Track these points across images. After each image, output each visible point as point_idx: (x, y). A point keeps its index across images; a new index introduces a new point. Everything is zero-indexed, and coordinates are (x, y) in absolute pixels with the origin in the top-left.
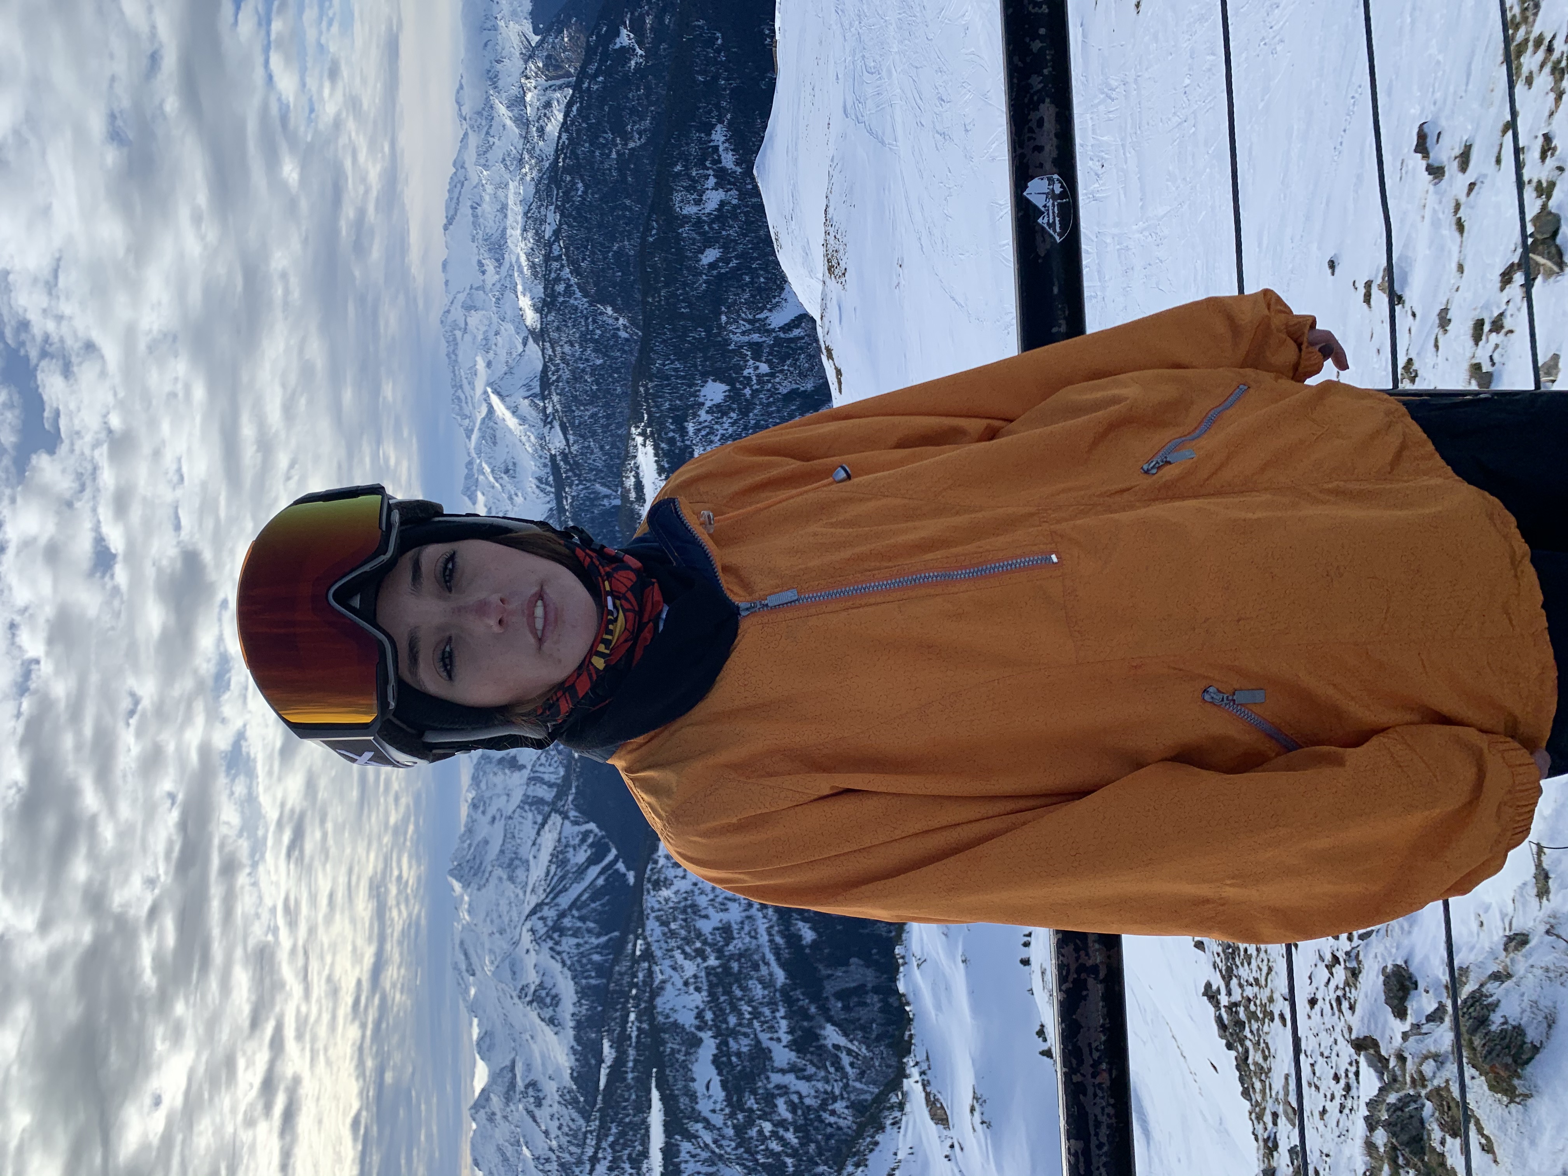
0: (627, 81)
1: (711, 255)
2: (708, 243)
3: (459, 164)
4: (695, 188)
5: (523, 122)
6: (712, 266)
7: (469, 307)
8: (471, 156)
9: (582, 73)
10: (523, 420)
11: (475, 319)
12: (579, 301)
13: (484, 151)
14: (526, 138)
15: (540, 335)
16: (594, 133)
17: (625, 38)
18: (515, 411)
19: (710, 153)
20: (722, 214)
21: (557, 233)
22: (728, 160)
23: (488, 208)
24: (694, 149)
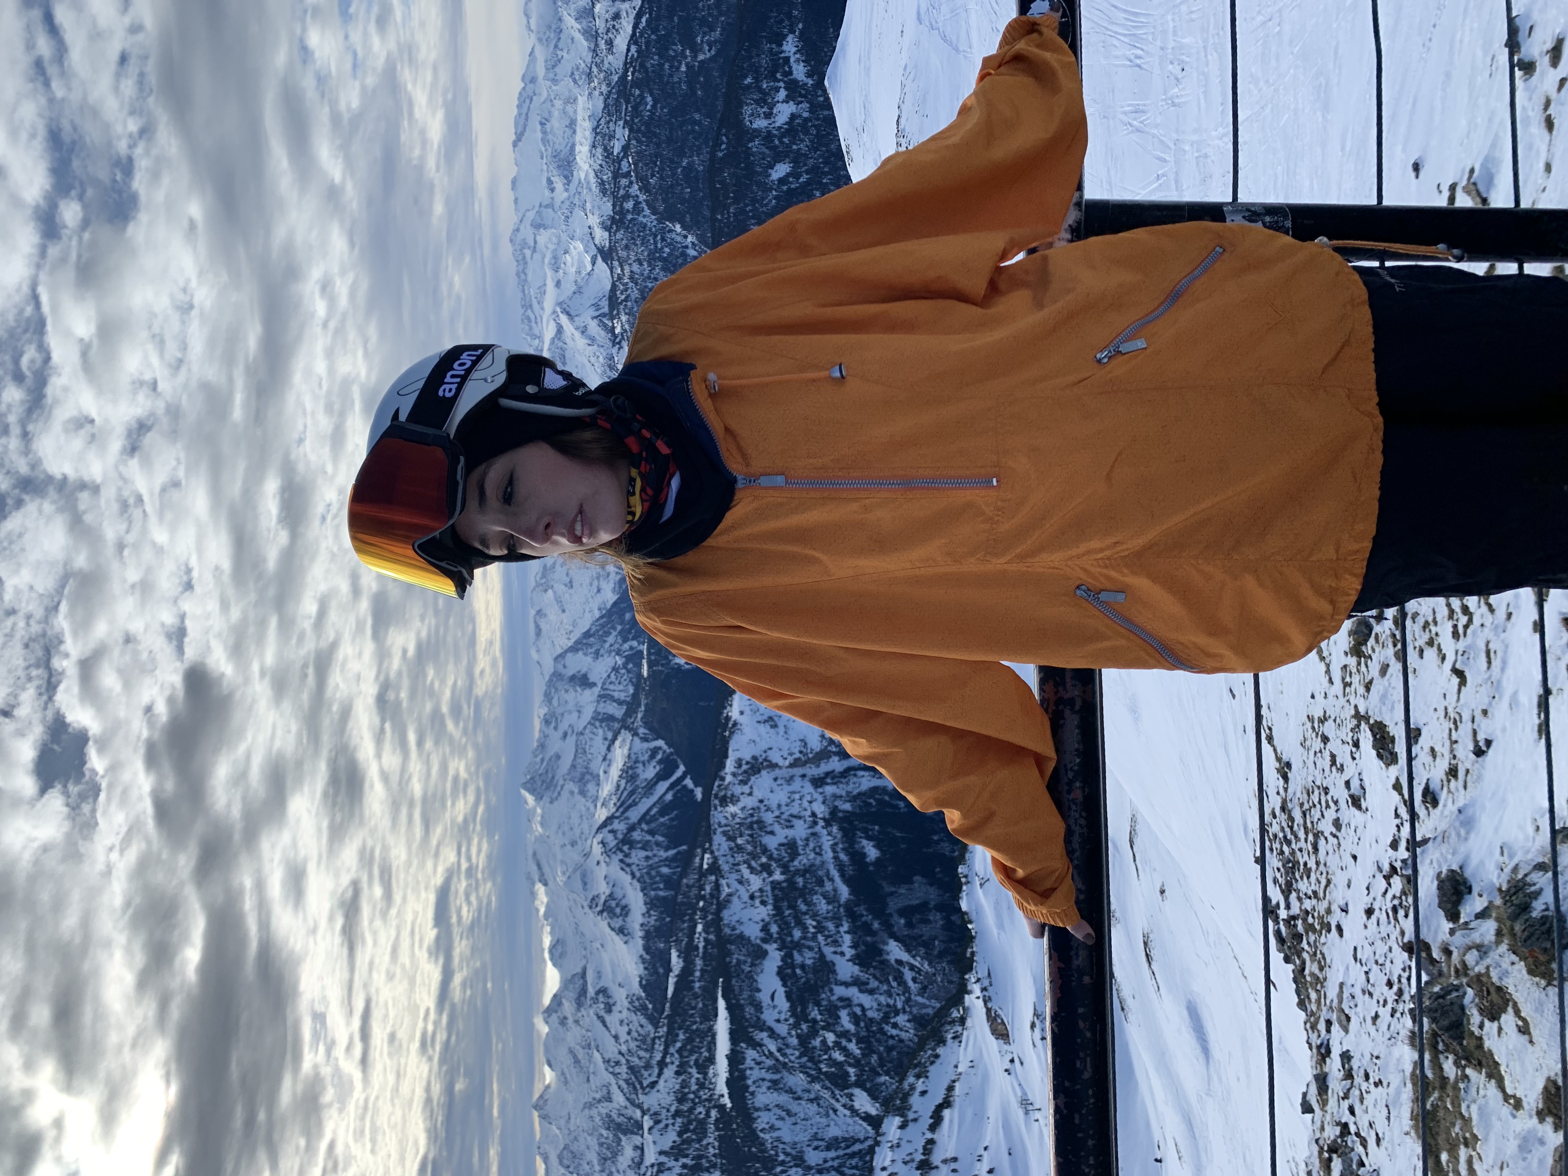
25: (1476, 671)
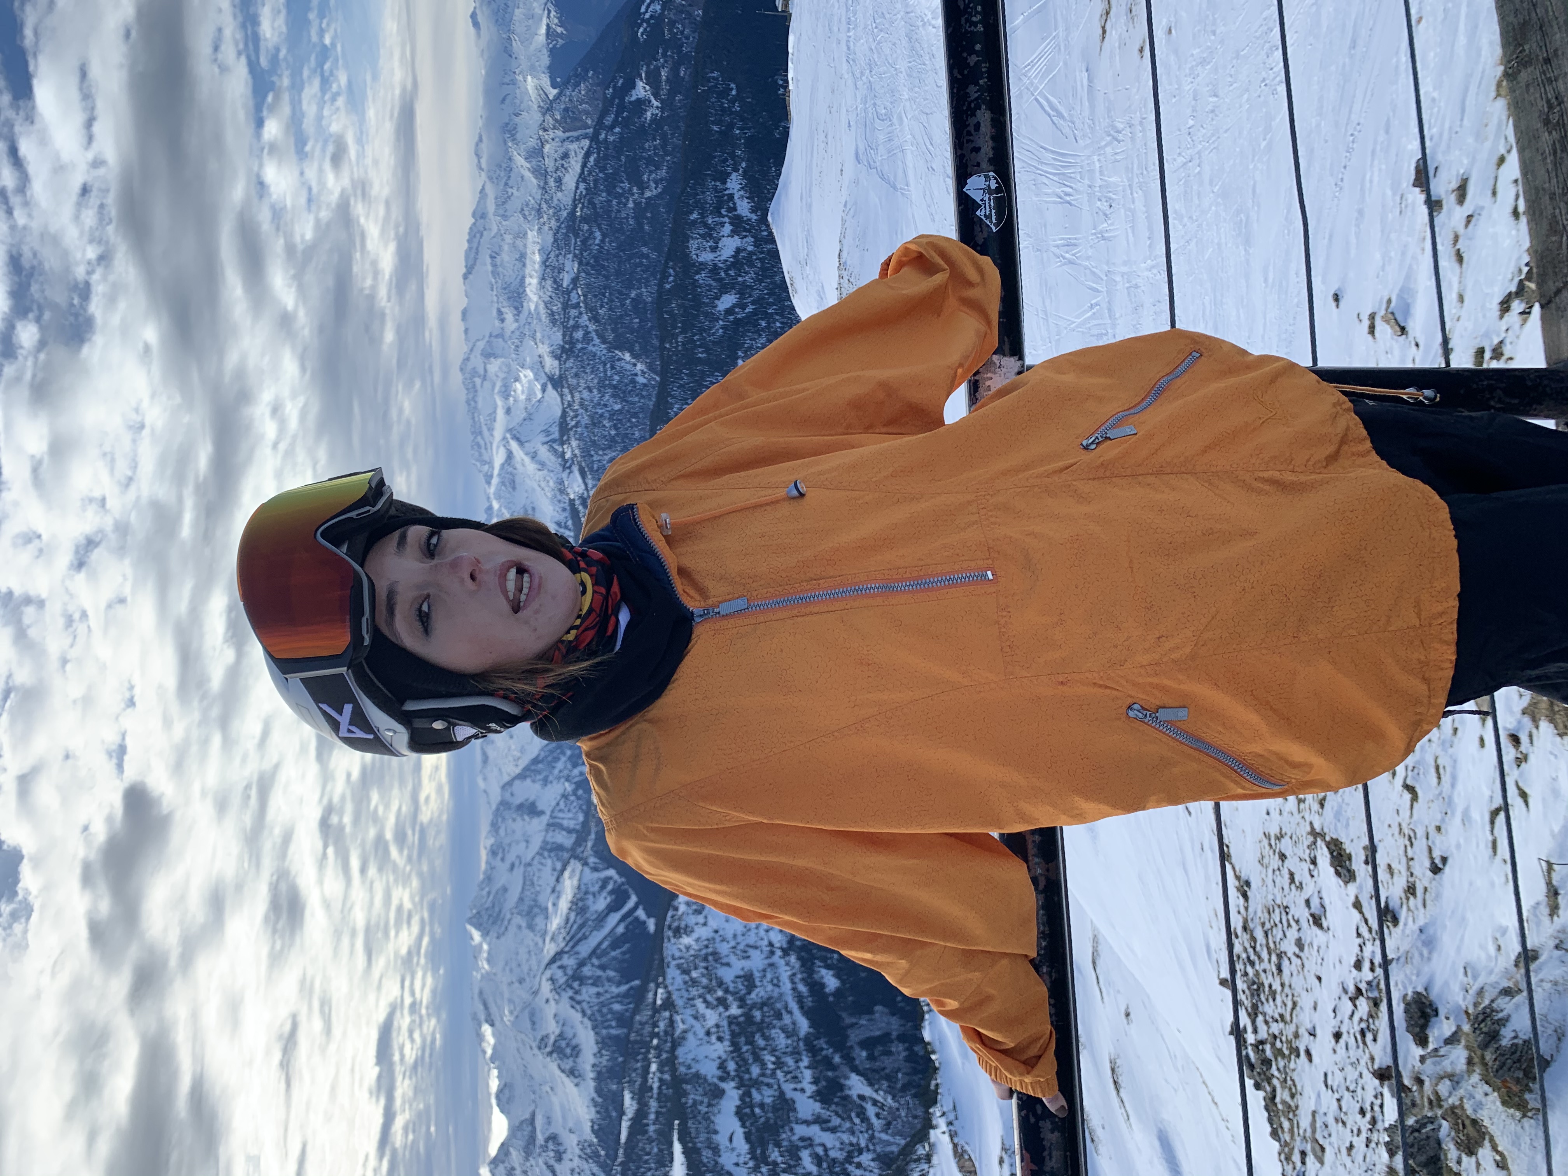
0: (643, 132)
1: (727, 301)
2: (724, 289)
3: (479, 215)
4: (711, 235)
5: (541, 173)
6: (729, 311)
7: (488, 355)
8: (491, 207)
9: (599, 125)
10: (542, 465)
11: (494, 366)
12: (598, 347)
13: (503, 201)
14: (544, 189)
15: (557, 382)
16: (611, 182)
17: (641, 90)
18: (534, 456)
19: (725, 201)
20: (738, 262)
21: (575, 281)
22: (744, 207)
23: (506, 257)
24: (709, 197)
25: (1426, 786)
